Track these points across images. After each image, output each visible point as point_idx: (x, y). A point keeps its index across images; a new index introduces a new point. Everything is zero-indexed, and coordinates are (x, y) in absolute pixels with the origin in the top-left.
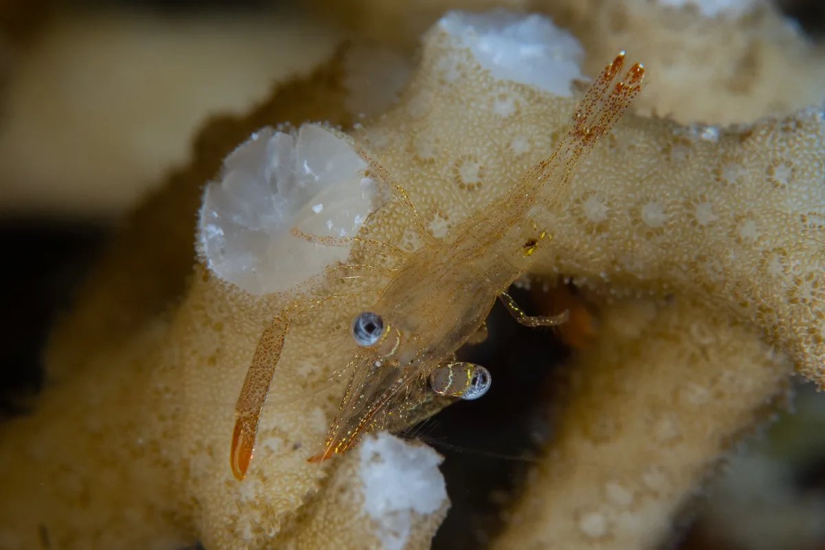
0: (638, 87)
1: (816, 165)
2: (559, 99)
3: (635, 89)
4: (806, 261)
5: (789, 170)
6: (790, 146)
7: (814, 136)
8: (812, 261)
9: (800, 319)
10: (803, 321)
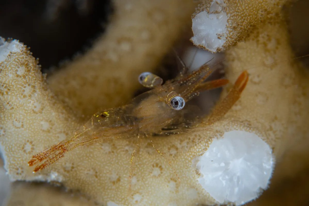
0: (33, 157)
1: (13, 149)
2: (113, 201)
3: (35, 157)
4: (25, 105)
5: (25, 148)
6: (23, 160)
7: (12, 162)
8: (23, 103)
9: (32, 78)
10: (31, 77)
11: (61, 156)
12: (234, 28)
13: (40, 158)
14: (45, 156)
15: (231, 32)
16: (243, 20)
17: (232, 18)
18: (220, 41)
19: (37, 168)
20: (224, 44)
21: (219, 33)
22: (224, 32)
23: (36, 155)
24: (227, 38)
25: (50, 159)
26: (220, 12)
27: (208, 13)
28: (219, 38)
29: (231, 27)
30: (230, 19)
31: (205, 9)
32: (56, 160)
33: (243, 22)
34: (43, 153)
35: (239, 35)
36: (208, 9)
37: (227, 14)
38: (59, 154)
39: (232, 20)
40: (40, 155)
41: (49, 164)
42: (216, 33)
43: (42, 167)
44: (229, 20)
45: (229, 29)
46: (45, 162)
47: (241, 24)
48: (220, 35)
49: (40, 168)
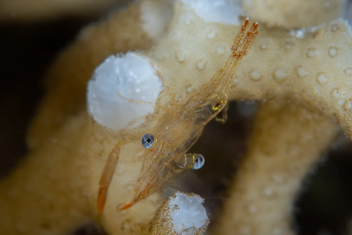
0: (257, 32)
3: (255, 33)
11: (234, 48)
12: (164, 221)
13: (251, 35)
14: (247, 39)
15: (166, 216)
16: (158, 232)
17: (169, 229)
18: (174, 203)
19: (247, 24)
20: (169, 202)
21: (178, 210)
22: (173, 213)
23: (256, 35)
24: (169, 208)
25: (241, 39)
26: (182, 232)
27: (194, 228)
28: (176, 206)
29: (168, 221)
30: (171, 228)
31: (198, 231)
32: (236, 42)
33: (157, 231)
34: (251, 41)
35: (158, 216)
36: (195, 232)
37: (175, 232)
38: (236, 49)
39: (168, 228)
40: (252, 38)
41: (239, 34)
42: (180, 210)
43: (244, 28)
44: (171, 226)
45: (169, 217)
46: (244, 34)
47: (159, 228)
48: (176, 208)
49: (245, 26)
